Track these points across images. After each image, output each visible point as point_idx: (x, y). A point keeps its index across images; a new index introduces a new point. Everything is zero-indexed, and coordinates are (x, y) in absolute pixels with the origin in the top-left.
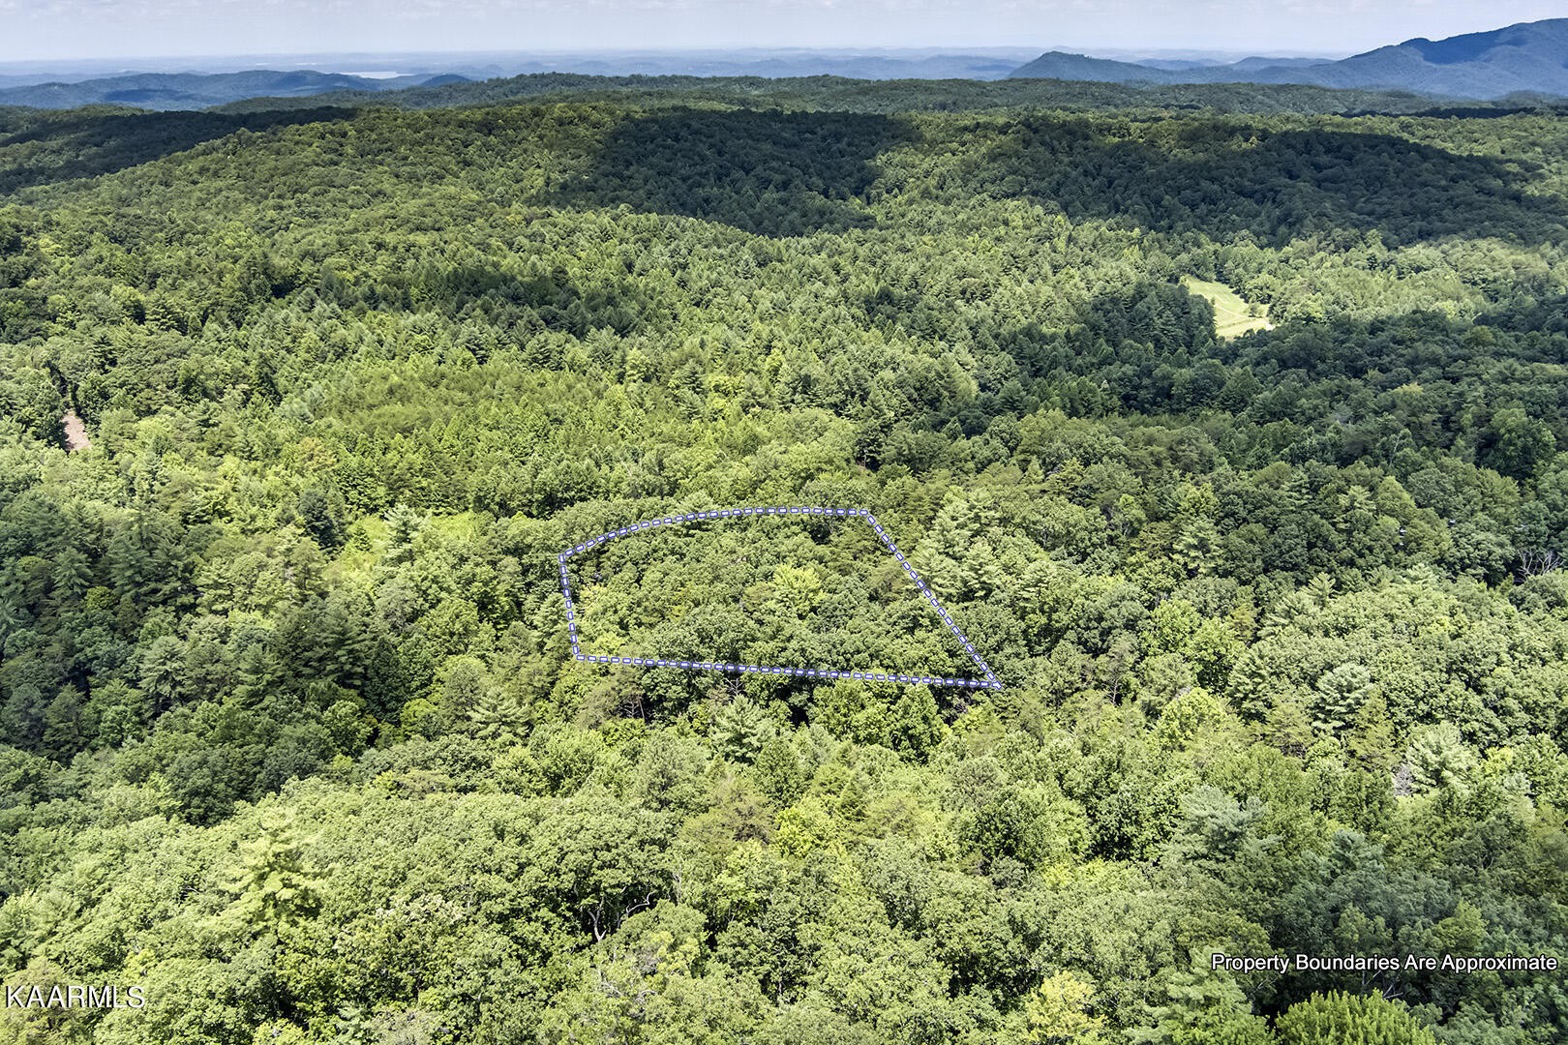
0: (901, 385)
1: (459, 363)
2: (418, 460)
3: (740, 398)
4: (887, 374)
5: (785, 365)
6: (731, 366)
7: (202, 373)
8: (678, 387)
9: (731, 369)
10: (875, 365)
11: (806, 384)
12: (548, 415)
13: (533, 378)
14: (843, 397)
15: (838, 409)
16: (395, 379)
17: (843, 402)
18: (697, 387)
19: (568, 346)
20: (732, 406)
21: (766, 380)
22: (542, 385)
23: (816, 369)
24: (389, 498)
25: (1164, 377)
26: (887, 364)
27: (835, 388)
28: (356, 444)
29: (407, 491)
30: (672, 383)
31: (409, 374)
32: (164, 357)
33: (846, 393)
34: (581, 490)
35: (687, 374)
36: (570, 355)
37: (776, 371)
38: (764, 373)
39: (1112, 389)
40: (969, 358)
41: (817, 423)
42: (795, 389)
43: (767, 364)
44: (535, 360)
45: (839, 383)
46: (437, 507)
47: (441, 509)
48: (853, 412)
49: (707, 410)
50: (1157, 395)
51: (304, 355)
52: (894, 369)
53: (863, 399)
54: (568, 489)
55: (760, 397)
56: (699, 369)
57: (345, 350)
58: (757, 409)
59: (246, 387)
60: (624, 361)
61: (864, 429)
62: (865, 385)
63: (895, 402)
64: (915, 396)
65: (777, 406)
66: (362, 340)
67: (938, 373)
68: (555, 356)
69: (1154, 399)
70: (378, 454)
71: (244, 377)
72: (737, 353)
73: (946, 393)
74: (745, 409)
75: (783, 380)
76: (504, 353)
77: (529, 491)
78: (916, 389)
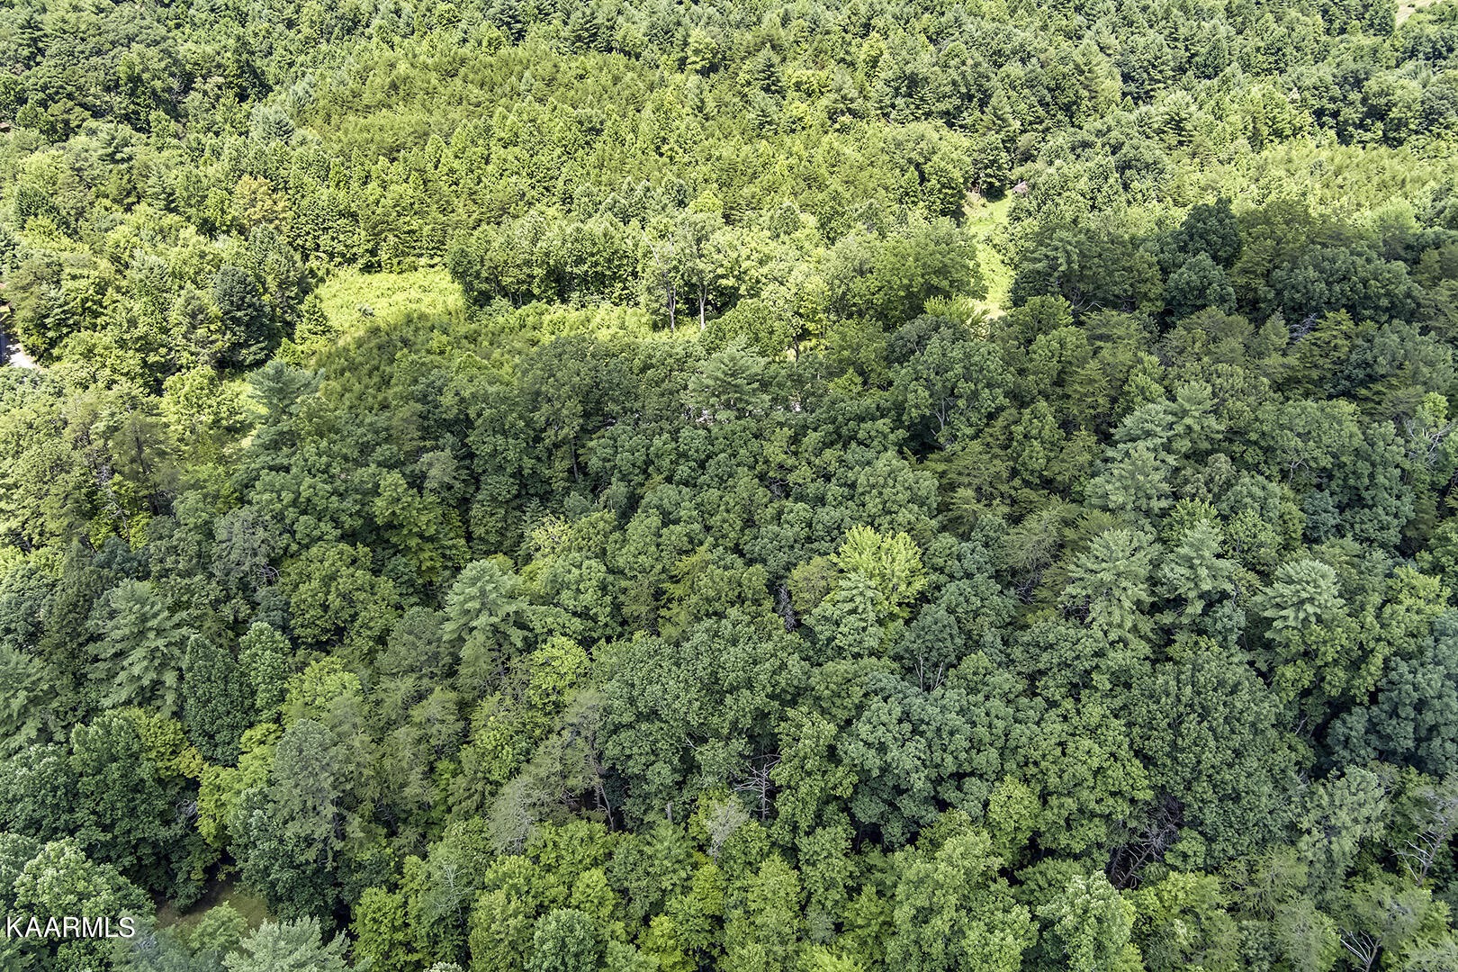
0: (1031, 83)
1: (485, 43)
2: (407, 191)
3: (824, 102)
4: (1014, 69)
5: (886, 56)
6: (818, 52)
7: (146, 69)
8: (749, 83)
9: (818, 59)
10: (999, 53)
11: (912, 83)
12: (581, 123)
13: (570, 67)
14: (958, 102)
15: (950, 119)
16: (403, 68)
17: (957, 108)
18: (772, 86)
19: (621, 19)
20: (814, 113)
21: (860, 75)
22: (582, 77)
23: (924, 61)
24: (369, 246)
25: (1381, 94)
26: (1014, 53)
27: (948, 89)
28: (328, 170)
29: (391, 237)
30: (742, 77)
31: (422, 58)
32: (108, 46)
33: (962, 97)
34: (596, 264)
35: (761, 67)
36: (622, 33)
37: (874, 62)
38: (860, 65)
39: (1304, 100)
40: (1112, 41)
41: (923, 145)
42: (897, 89)
43: (862, 52)
44: (579, 38)
45: (954, 83)
46: (432, 257)
47: (437, 259)
48: (969, 121)
49: (783, 118)
50: (1368, 115)
51: (306, 30)
52: (1023, 61)
53: (983, 104)
54: (580, 261)
55: (852, 101)
56: (776, 59)
57: (356, 23)
58: (847, 119)
59: (221, 80)
60: (686, 44)
61: (981, 145)
62: (987, 85)
63: (1023, 107)
64: (1048, 99)
65: (873, 112)
66: (377, 10)
67: (1077, 66)
68: (604, 34)
69: (1362, 120)
70: (355, 185)
71: (219, 66)
72: (828, 33)
73: (1086, 93)
74: (833, 115)
75: (883, 75)
76: (544, 28)
77: (528, 263)
78: (1050, 90)
